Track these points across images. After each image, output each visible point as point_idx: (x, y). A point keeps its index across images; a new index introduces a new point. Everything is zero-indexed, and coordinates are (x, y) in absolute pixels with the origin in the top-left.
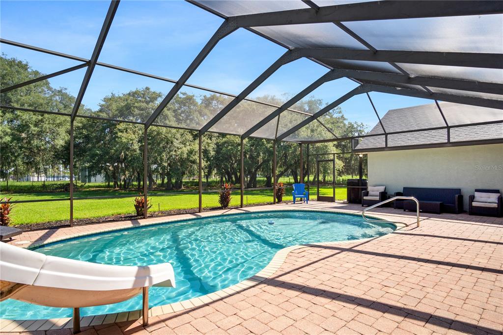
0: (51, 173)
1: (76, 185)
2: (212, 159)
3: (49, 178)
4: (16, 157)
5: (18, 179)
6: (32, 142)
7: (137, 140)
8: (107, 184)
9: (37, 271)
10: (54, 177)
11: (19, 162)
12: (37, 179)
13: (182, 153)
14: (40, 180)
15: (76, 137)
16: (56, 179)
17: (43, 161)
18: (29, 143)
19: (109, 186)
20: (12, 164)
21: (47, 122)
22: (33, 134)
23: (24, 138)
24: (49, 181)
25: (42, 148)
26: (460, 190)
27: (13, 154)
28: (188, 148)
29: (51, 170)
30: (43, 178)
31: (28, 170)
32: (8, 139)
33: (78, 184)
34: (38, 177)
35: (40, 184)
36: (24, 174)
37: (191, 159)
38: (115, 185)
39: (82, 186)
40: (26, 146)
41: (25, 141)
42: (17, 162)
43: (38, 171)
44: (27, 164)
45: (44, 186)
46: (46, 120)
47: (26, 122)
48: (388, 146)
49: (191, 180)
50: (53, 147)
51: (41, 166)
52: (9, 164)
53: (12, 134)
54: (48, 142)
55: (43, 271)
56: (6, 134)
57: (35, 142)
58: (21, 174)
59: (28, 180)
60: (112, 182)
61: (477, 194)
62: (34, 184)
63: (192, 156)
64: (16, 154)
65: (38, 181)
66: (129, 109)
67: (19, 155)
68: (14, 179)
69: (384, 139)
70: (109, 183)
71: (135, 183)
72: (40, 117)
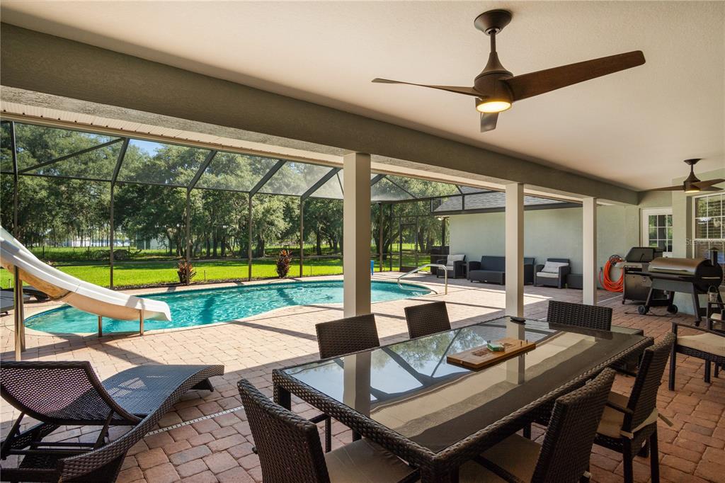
0: (98, 235)
1: (129, 252)
2: (296, 219)
3: (96, 242)
4: (54, 217)
5: (55, 245)
6: (73, 198)
7: (201, 195)
8: (168, 251)
9: (77, 286)
10: (102, 241)
11: (58, 222)
12: (79, 244)
13: (257, 211)
14: (84, 246)
15: (128, 191)
16: (104, 244)
17: (87, 221)
18: (69, 198)
19: (171, 254)
20: (48, 225)
21: (92, 172)
22: (74, 188)
23: (63, 192)
24: (96, 246)
25: (86, 204)
26: (534, 259)
27: (50, 212)
28: (266, 205)
29: (98, 232)
30: (87, 243)
31: (68, 232)
32: (44, 193)
33: (131, 251)
34: (82, 241)
35: (84, 250)
36: (63, 237)
37: (268, 220)
38: (178, 252)
39: (136, 253)
40: (66, 201)
41: (64, 196)
42: (55, 223)
43: (80, 233)
44: (67, 224)
45: (88, 253)
46: (90, 170)
47: (66, 173)
48: (466, 209)
49: (282, 247)
50: (100, 203)
51: (84, 227)
52: (45, 224)
53: (50, 188)
54: (94, 196)
55: (80, 287)
56: (43, 187)
57: (77, 197)
58: (59, 237)
59: (68, 245)
60: (174, 248)
61: (548, 264)
62: (76, 250)
63: (269, 216)
64: (53, 213)
65: (81, 247)
66: (192, 156)
67: (57, 214)
68: (50, 244)
69: (461, 201)
70: (171, 250)
71: (204, 250)
72: (83, 167)
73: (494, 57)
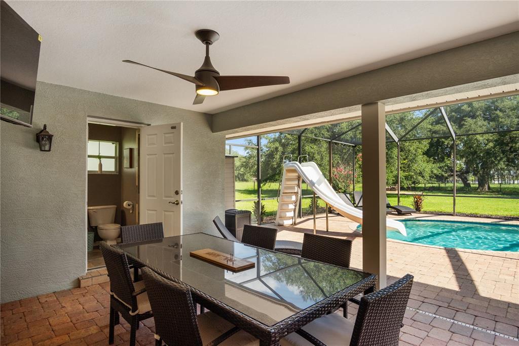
73: (207, 59)
